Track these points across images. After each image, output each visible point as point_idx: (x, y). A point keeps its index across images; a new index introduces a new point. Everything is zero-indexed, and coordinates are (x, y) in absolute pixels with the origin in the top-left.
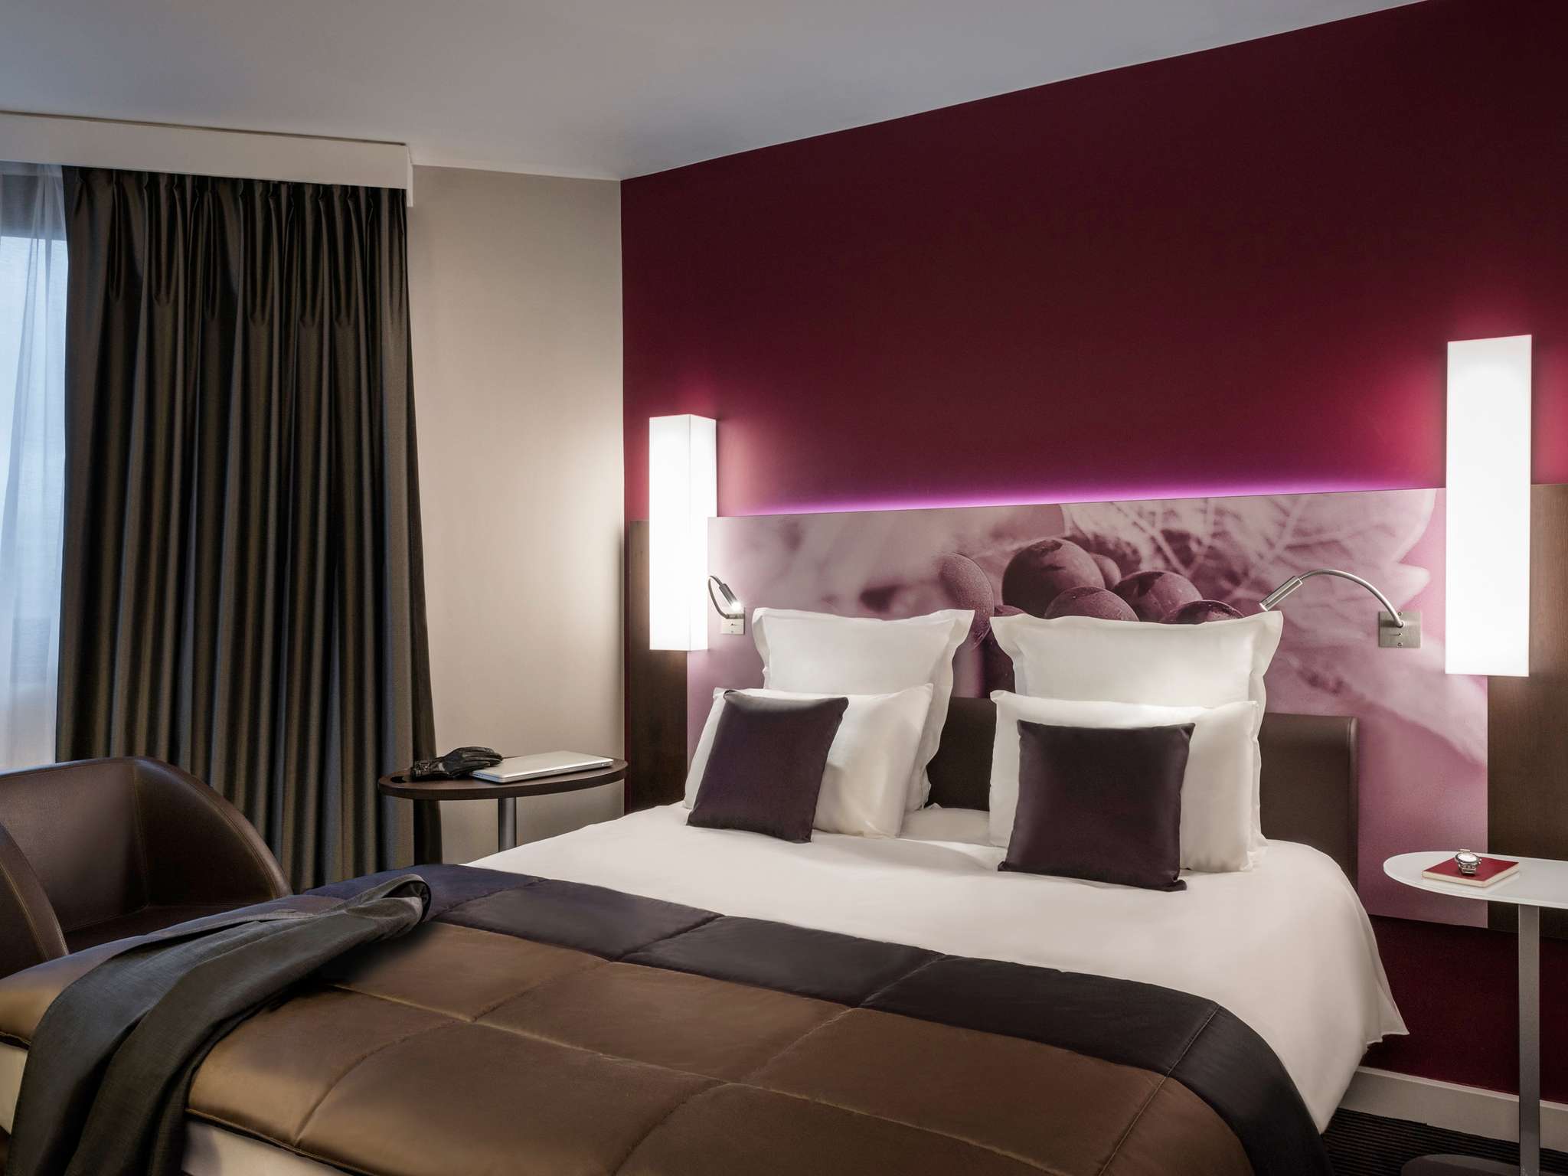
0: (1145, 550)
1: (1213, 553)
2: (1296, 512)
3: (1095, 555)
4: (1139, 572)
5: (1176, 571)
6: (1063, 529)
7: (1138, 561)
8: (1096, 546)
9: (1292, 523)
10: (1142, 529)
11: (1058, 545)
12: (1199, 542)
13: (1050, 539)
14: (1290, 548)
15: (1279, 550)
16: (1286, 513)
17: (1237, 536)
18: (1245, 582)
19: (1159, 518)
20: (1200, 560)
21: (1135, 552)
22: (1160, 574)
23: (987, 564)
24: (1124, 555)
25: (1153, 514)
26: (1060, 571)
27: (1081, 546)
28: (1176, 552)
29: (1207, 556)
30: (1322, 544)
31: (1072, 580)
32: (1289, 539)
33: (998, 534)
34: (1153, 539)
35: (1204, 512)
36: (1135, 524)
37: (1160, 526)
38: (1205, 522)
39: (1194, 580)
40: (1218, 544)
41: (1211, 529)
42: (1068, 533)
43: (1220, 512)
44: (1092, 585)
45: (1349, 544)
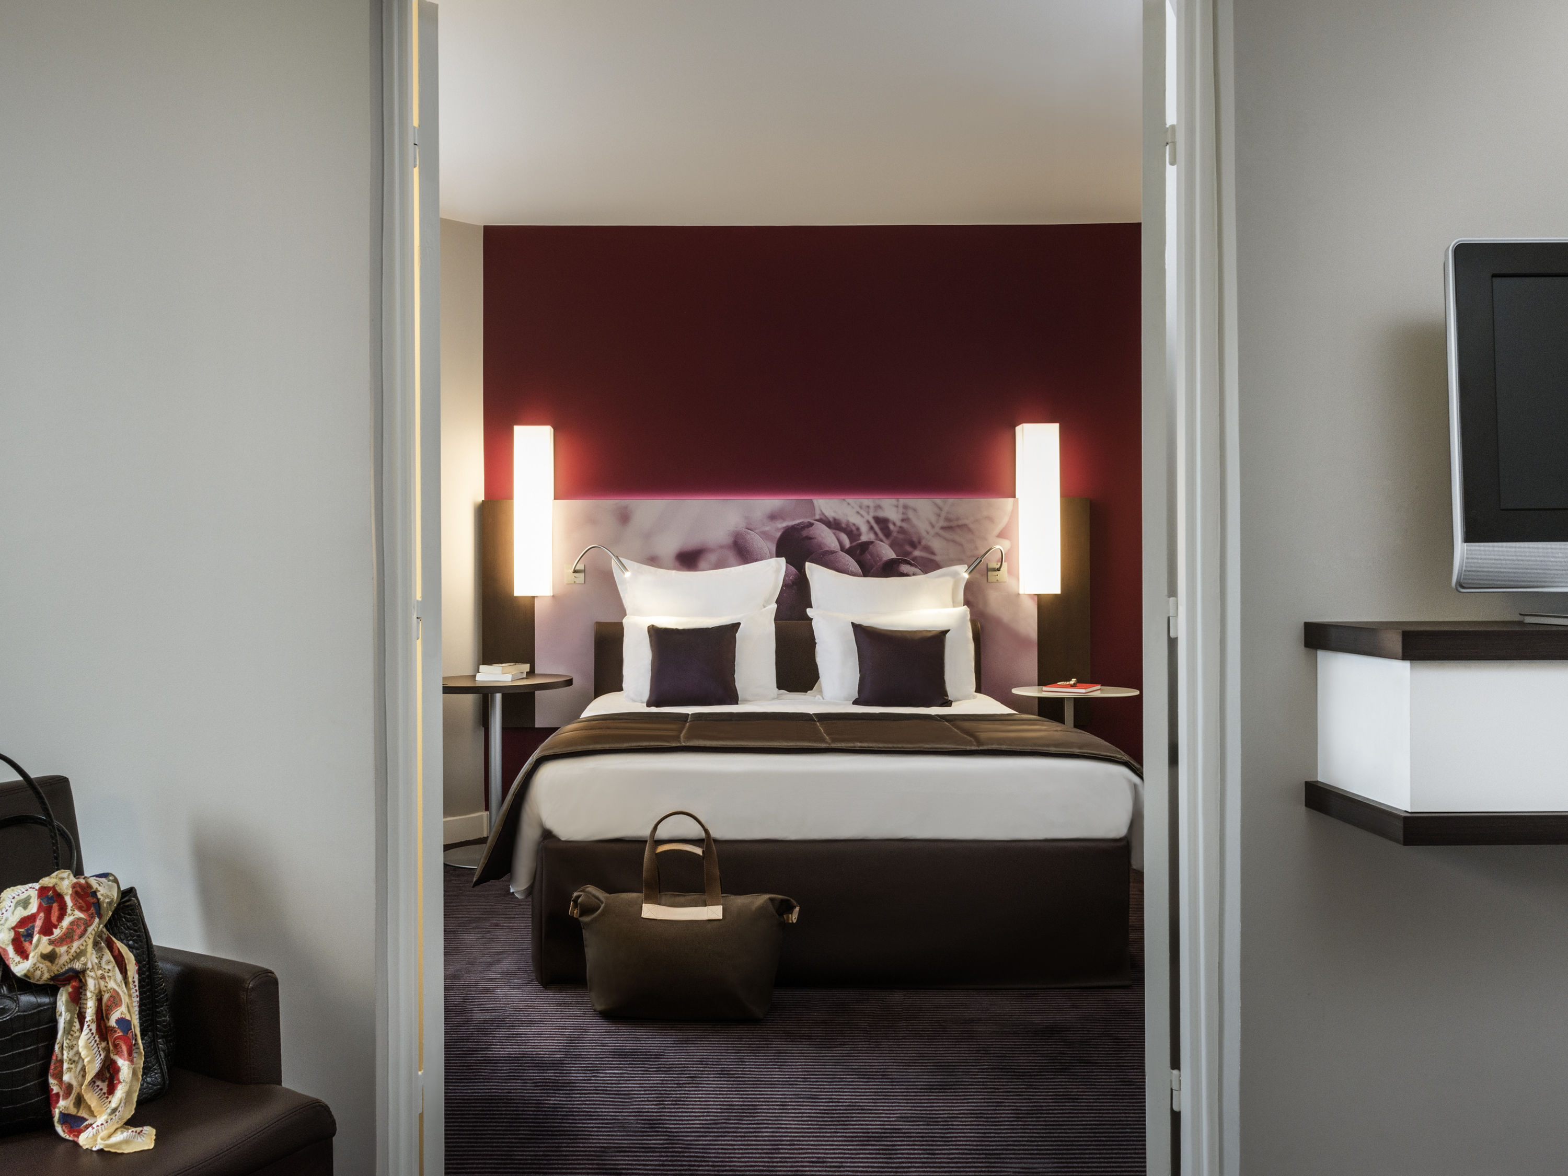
0: (864, 528)
1: (902, 530)
2: (946, 509)
3: (834, 531)
4: (860, 541)
5: (882, 541)
6: (815, 515)
7: (860, 535)
8: (834, 525)
9: (943, 514)
10: (862, 516)
11: (811, 525)
12: (894, 524)
13: (806, 520)
14: (943, 528)
15: (937, 529)
16: (940, 509)
17: (915, 521)
18: (919, 547)
19: (871, 510)
20: (895, 534)
21: (858, 529)
22: (872, 542)
23: (765, 535)
24: (852, 531)
25: (868, 507)
26: (813, 540)
27: (826, 525)
28: (882, 529)
29: (898, 532)
30: (959, 526)
31: (820, 546)
32: (942, 523)
33: (773, 517)
34: (868, 522)
35: (897, 507)
36: (858, 513)
37: (872, 514)
38: (897, 513)
39: (892, 546)
40: (905, 525)
41: (900, 516)
42: (817, 517)
43: (906, 507)
44: (832, 549)
45: (972, 526)
